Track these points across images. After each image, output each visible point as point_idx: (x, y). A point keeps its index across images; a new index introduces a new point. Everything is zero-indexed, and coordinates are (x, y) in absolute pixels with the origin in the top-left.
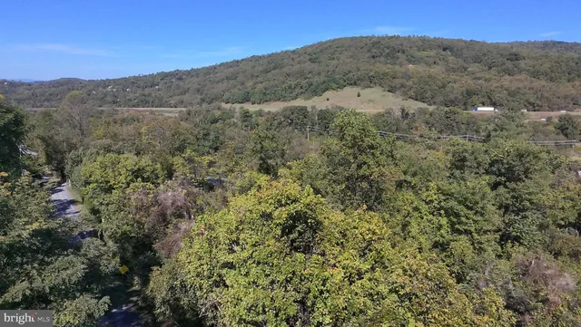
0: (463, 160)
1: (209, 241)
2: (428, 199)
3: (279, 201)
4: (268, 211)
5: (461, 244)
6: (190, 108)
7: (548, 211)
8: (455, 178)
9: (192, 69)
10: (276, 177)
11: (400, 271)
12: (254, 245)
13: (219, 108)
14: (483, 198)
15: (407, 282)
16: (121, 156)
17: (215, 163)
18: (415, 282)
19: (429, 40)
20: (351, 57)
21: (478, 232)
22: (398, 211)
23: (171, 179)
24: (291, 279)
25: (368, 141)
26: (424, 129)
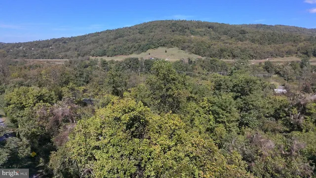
0: (220, 85)
1: (85, 135)
2: (204, 106)
3: (124, 110)
4: (118, 116)
5: (220, 129)
6: (71, 59)
7: (261, 109)
8: (216, 94)
9: (72, 37)
10: (122, 97)
11: (190, 145)
12: (111, 136)
13: (88, 59)
14: (230, 105)
15: (194, 150)
16: (30, 88)
17: (87, 90)
18: (198, 150)
19: (201, 23)
20: (162, 31)
21: (228, 122)
22: (188, 113)
23: (61, 100)
24: (132, 153)
25: (172, 76)
26: (200, 69)
